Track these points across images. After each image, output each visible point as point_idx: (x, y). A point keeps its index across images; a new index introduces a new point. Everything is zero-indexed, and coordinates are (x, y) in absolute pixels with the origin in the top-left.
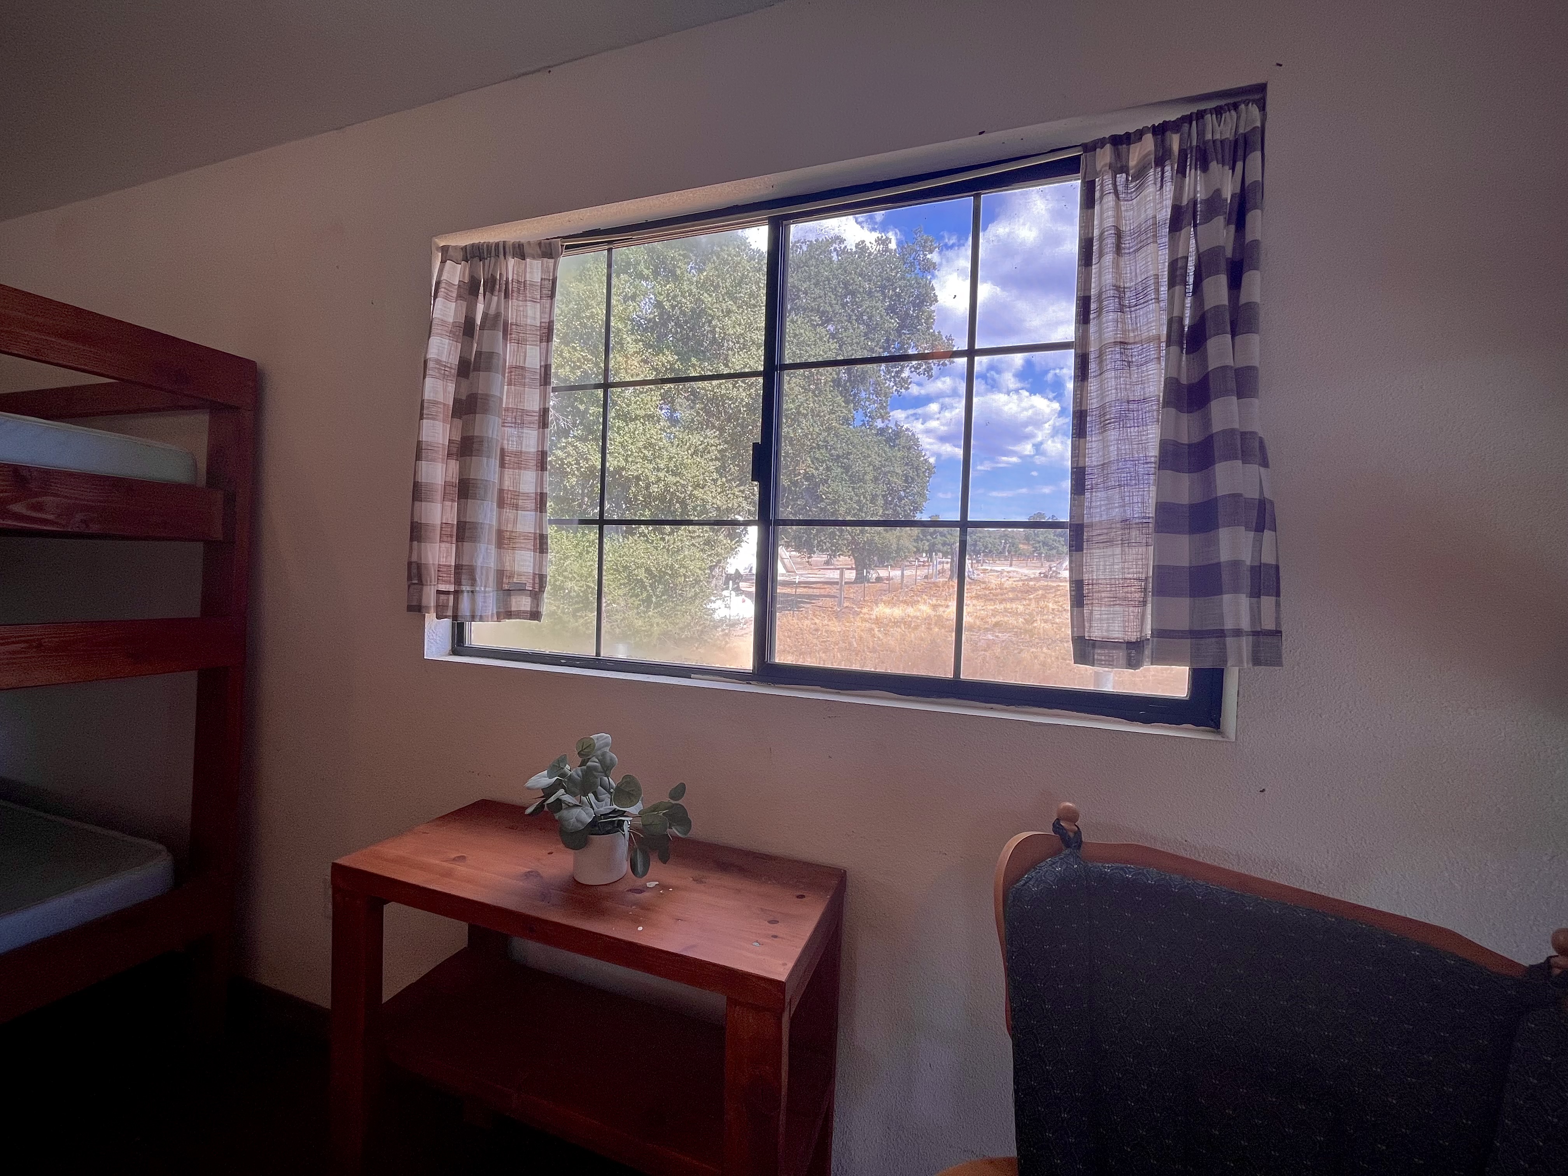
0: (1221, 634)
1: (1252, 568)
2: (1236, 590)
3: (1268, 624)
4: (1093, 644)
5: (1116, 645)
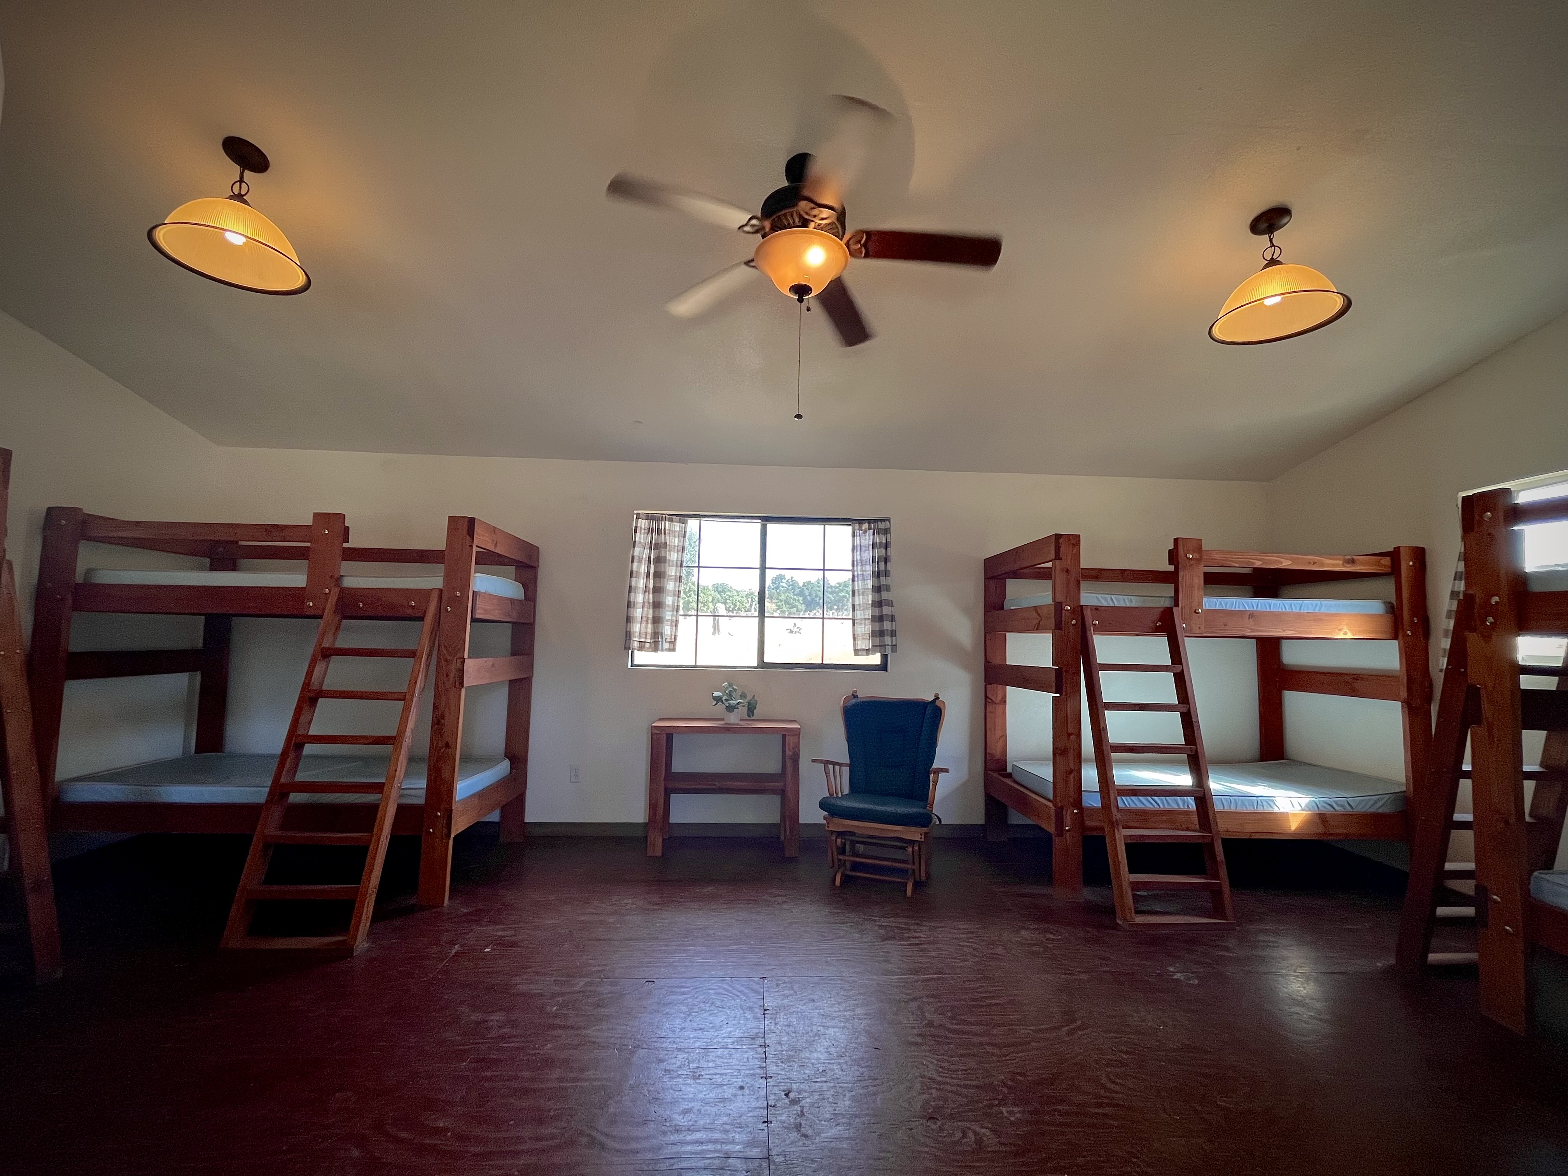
0: (885, 645)
1: (891, 630)
2: (887, 636)
3: (894, 644)
4: (859, 650)
5: (863, 650)
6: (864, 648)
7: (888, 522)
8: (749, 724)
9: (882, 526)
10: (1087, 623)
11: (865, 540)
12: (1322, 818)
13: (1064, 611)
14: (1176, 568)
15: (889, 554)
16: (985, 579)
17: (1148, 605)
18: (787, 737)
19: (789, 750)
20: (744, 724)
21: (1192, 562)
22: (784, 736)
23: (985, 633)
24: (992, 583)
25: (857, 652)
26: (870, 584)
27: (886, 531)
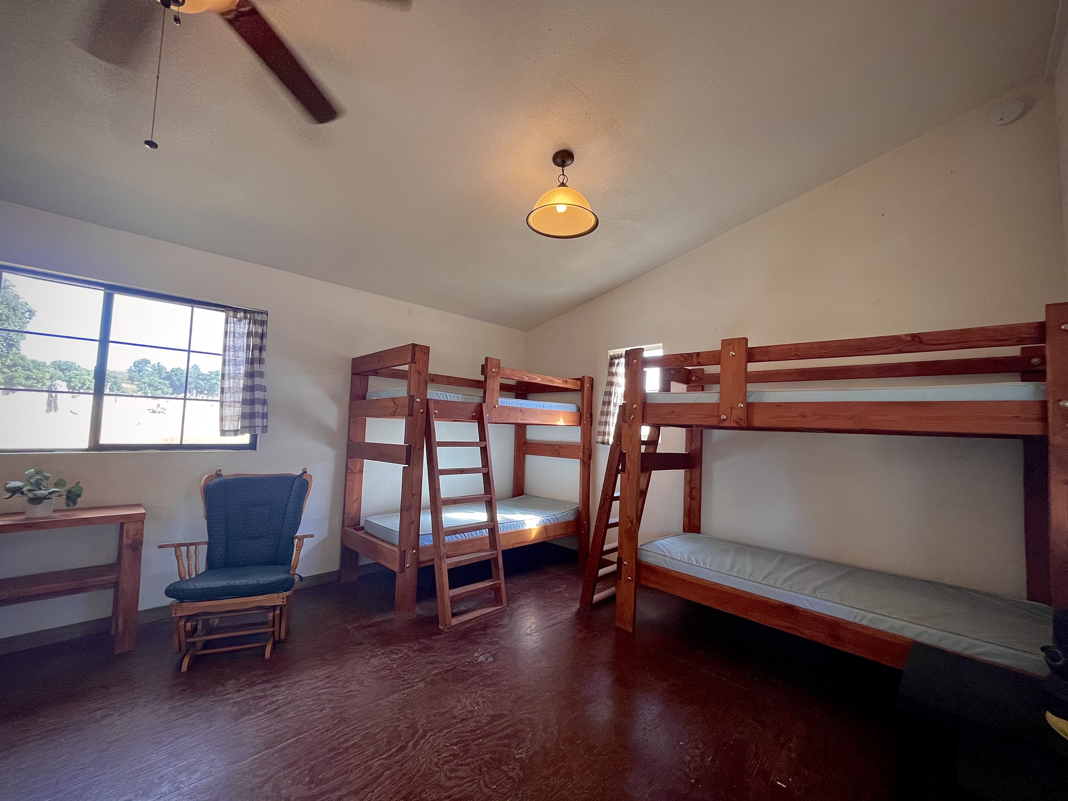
0: (255, 427)
1: (262, 413)
2: (258, 418)
3: (265, 425)
4: (226, 431)
5: (231, 431)
6: (232, 429)
7: (265, 315)
8: (69, 516)
9: (259, 317)
10: (430, 412)
11: (240, 327)
12: (545, 529)
13: (415, 402)
14: (486, 378)
15: (264, 343)
16: (352, 374)
17: (468, 401)
18: (125, 526)
19: (128, 538)
20: (59, 516)
21: (494, 374)
22: (122, 524)
23: (350, 417)
24: (358, 378)
25: (223, 433)
26: (242, 369)
27: (263, 323)
